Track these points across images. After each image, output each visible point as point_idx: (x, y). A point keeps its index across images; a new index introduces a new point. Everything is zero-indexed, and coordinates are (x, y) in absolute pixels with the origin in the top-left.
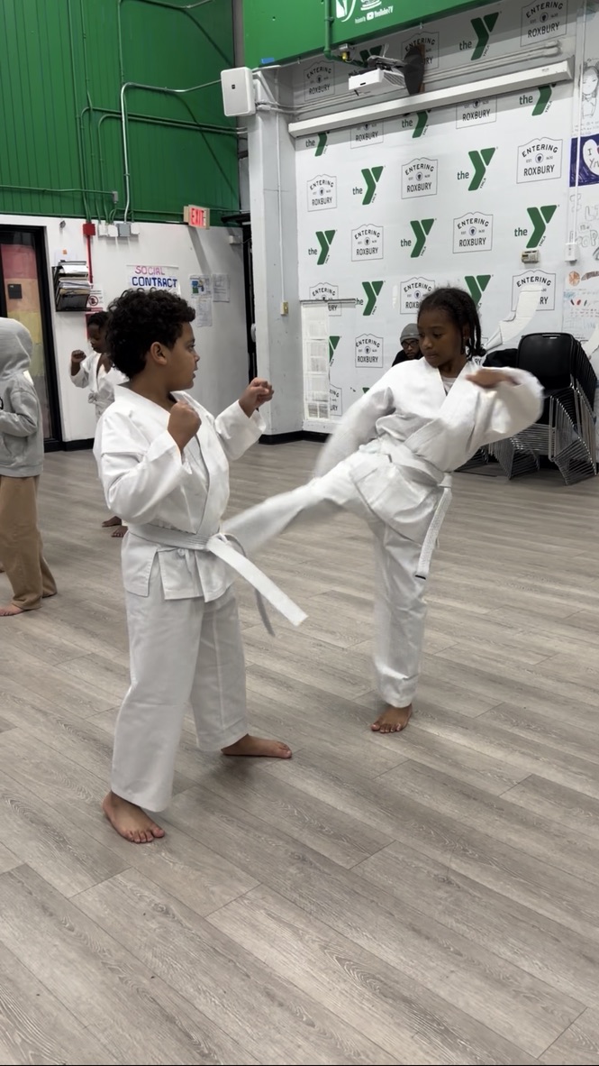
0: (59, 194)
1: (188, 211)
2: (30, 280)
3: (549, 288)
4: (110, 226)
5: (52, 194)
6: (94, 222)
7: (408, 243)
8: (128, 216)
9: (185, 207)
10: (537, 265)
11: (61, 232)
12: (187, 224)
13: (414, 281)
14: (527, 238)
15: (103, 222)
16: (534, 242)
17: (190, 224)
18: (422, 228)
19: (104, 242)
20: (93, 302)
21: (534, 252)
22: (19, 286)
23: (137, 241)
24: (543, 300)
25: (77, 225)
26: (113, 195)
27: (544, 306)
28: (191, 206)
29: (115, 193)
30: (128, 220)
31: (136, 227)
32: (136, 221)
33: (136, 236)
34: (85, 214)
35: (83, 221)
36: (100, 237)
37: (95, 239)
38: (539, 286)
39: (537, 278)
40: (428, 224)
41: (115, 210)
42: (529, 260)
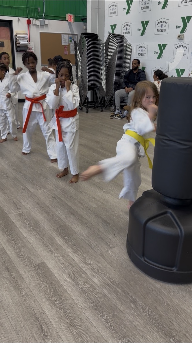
0: (18, 8)
1: (68, 16)
2: (7, 40)
3: (187, 50)
4: (37, 21)
5: (15, 8)
6: (31, 19)
7: (140, 30)
8: (44, 17)
9: (67, 15)
10: (183, 40)
11: (18, 22)
12: (67, 21)
13: (141, 45)
14: (180, 30)
15: (35, 19)
16: (182, 31)
17: (68, 21)
18: (145, 24)
19: (35, 27)
20: (30, 49)
21: (182, 35)
22: (3, 42)
23: (48, 27)
24: (184, 55)
25: (24, 20)
26: (38, 9)
27: (184, 58)
28: (69, 14)
29: (39, 8)
30: (44, 19)
31: (47, 22)
32: (47, 19)
33: (47, 25)
34: (27, 16)
35: (27, 19)
36: (33, 25)
37: (31, 26)
38: (183, 49)
39: (183, 46)
40: (147, 22)
41: (39, 15)
42: (180, 38)
